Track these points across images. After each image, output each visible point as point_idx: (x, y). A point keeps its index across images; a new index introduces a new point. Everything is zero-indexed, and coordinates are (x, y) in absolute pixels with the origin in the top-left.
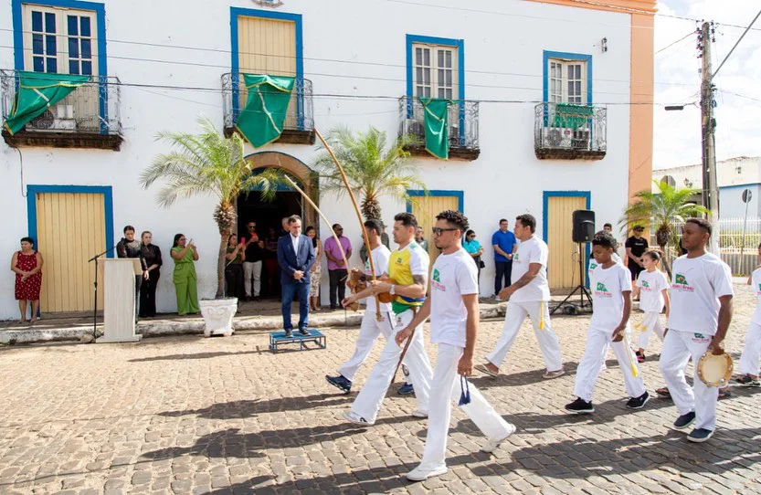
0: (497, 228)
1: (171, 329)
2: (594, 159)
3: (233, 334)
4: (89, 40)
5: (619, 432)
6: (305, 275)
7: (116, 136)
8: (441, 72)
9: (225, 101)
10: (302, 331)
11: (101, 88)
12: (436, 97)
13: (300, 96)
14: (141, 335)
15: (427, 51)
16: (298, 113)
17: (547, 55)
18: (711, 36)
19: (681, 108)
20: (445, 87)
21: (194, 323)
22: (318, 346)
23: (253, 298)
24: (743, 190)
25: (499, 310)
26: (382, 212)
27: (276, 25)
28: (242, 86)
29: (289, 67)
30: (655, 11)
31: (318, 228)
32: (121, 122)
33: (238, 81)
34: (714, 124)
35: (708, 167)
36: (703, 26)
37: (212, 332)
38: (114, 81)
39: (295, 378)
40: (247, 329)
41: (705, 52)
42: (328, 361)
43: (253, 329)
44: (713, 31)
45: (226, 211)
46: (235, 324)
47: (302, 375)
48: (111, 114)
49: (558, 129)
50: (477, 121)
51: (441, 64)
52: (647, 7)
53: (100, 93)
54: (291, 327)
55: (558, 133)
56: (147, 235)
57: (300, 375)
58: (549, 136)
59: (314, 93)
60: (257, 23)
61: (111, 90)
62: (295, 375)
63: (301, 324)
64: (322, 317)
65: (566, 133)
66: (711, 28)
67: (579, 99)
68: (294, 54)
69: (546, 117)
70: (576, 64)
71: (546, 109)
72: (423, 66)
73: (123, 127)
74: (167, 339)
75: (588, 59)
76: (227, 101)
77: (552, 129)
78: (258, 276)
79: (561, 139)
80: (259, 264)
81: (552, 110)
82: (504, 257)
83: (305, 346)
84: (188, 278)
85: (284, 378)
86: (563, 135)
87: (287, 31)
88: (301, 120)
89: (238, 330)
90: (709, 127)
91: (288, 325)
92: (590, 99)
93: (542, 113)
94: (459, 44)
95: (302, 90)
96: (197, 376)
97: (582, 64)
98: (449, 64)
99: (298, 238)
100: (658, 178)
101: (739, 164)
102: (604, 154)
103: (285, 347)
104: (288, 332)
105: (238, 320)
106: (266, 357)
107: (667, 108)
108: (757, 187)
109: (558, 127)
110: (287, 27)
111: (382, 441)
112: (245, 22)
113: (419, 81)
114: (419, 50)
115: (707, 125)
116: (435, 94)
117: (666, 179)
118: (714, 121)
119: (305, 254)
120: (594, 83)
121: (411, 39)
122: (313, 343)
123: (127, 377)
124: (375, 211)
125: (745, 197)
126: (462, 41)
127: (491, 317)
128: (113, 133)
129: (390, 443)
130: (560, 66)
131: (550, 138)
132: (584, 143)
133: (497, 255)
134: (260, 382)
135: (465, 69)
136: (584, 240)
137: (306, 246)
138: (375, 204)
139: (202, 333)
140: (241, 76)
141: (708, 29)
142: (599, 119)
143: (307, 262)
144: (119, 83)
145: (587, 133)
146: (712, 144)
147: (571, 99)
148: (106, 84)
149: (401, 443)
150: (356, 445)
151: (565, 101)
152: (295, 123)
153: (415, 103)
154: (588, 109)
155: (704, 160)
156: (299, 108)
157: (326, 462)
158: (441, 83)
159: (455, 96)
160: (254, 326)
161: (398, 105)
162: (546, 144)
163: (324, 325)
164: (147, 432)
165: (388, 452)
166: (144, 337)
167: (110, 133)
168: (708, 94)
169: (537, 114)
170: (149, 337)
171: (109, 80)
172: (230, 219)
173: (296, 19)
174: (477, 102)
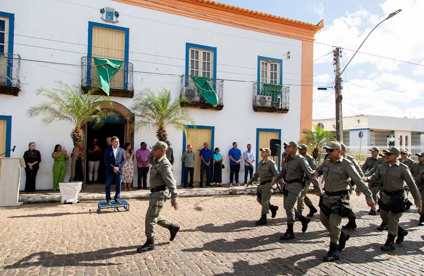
0: (232, 147)
1: (41, 199)
2: (283, 113)
3: (78, 202)
4: (4, 33)
5: (270, 256)
6: (120, 169)
7: (16, 88)
8: (204, 63)
9: (82, 71)
10: (116, 201)
11: (8, 60)
12: (201, 76)
13: (126, 71)
14: (22, 203)
15: (197, 52)
16: (124, 80)
17: (260, 58)
18: (340, 54)
19: (325, 89)
20: (206, 71)
21: (56, 196)
22: (125, 210)
23: (93, 182)
24: (359, 131)
25: (231, 191)
26: (168, 137)
27: (114, 32)
28: (93, 64)
29: (120, 56)
30: (314, 40)
31: (133, 144)
32: (20, 80)
33: (91, 61)
34: (341, 98)
35: (338, 119)
36: (336, 49)
37: (65, 201)
38: (17, 57)
39: (106, 227)
40: (87, 200)
41: (337, 62)
42: (128, 218)
43: (91, 200)
44: (341, 52)
45: (78, 133)
46: (80, 197)
47: (110, 225)
48: (14, 75)
49: (264, 96)
50: (222, 90)
51: (204, 59)
52: (310, 38)
53: (8, 63)
54: (110, 199)
55: (265, 98)
56: (33, 144)
57: (109, 225)
58: (260, 100)
59: (134, 70)
60: (104, 31)
61: (15, 62)
62: (106, 226)
63: (116, 197)
64: (132, 194)
65: (269, 98)
66: (340, 50)
67: (276, 82)
68: (124, 49)
69: (258, 90)
70: (275, 64)
71: (258, 86)
72: (195, 60)
73: (21, 82)
74: (38, 205)
75: (280, 61)
76: (84, 72)
77: (261, 96)
78: (96, 169)
79: (266, 102)
80: (98, 163)
81: (261, 87)
82: (235, 162)
83: (118, 210)
84: (61, 169)
85: (99, 227)
86: (267, 100)
87: (120, 37)
88: (126, 84)
89: (81, 200)
90: (339, 99)
91: (108, 198)
92: (281, 82)
93: (256, 88)
94: (214, 50)
95: (128, 68)
96: (48, 226)
97: (277, 64)
98: (209, 60)
99: (116, 149)
100: (315, 124)
101: (358, 118)
102: (288, 110)
103: (106, 210)
104: (108, 201)
105: (81, 194)
106: (93, 215)
107: (319, 89)
108: (367, 130)
109: (265, 95)
110: (121, 34)
111: (143, 261)
112: (97, 30)
113: (192, 67)
114: (192, 51)
115: (338, 98)
116: (201, 75)
117: (319, 125)
118: (341, 96)
119: (121, 158)
120: (284, 74)
121: (188, 45)
122: (123, 208)
123: (5, 227)
124: (163, 135)
125: (360, 135)
126: (216, 48)
127: (226, 195)
128: (14, 86)
129: (147, 262)
130: (266, 64)
131: (260, 101)
132: (278, 104)
133: (231, 162)
134: (84, 230)
135: (217, 63)
136: (276, 155)
137: (121, 154)
138: (164, 132)
139: (60, 201)
140: (93, 59)
141: (338, 50)
142: (286, 92)
143: (121, 163)
144: (20, 58)
145: (279, 99)
146: (340, 108)
147: (272, 81)
148: (12, 59)
149: (153, 262)
150: (128, 264)
151: (269, 82)
152: (122, 86)
153: (190, 79)
154: (280, 87)
155: (336, 116)
156: (125, 77)
157: (107, 274)
158: (204, 69)
159: (211, 76)
160: (92, 198)
161: (180, 79)
162: (258, 104)
163: (133, 198)
164: (7, 258)
165: (145, 267)
166: (24, 204)
167: (12, 86)
168: (338, 83)
169: (254, 88)
170: (27, 203)
171: (14, 57)
172: (80, 137)
173: (126, 31)
174: (223, 80)
